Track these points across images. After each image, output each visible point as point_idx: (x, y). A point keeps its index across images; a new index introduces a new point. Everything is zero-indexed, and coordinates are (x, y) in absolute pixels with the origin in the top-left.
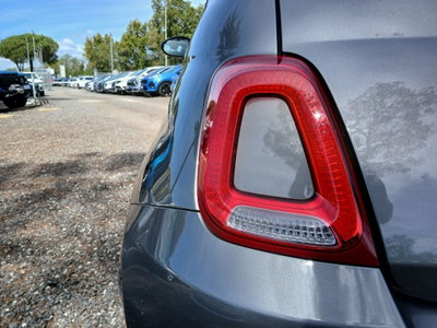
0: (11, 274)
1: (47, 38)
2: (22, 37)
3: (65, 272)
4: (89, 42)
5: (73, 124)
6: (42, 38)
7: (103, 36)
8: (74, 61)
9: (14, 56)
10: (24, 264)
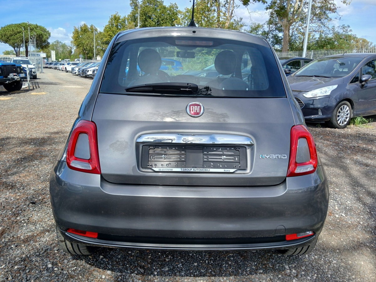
0: (12, 198)
1: (40, 27)
2: (19, 26)
3: (40, 198)
4: (76, 32)
5: (56, 108)
6: (37, 27)
7: (89, 27)
8: (64, 46)
9: (12, 41)
10: (19, 194)
